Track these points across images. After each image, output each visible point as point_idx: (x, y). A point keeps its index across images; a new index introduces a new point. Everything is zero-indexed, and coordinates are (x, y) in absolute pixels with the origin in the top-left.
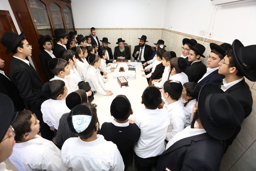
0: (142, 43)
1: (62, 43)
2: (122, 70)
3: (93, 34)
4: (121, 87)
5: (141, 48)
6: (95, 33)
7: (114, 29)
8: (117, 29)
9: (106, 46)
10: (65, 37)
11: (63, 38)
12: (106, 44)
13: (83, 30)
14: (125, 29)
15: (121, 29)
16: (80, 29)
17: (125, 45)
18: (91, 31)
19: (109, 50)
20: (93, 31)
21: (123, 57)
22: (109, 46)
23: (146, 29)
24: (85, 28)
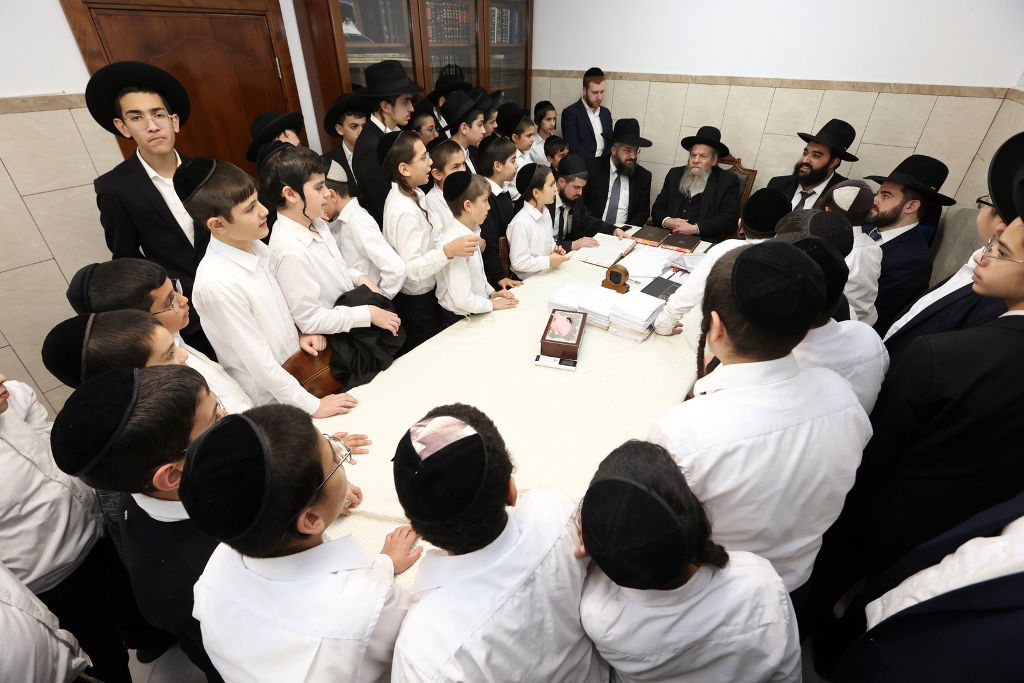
0: (817, 163)
1: (383, 121)
2: (616, 279)
3: (593, 98)
4: (538, 358)
5: (800, 189)
6: (600, 96)
7: (695, 80)
8: (711, 81)
9: (631, 159)
10: (398, 96)
11: (392, 101)
12: (629, 152)
13: (559, 76)
14: (753, 83)
15: (732, 81)
16: (552, 71)
17: (725, 167)
18: (586, 85)
19: (640, 179)
20: (594, 86)
21: (692, 222)
22: (644, 158)
23: (881, 88)
24: (571, 72)
